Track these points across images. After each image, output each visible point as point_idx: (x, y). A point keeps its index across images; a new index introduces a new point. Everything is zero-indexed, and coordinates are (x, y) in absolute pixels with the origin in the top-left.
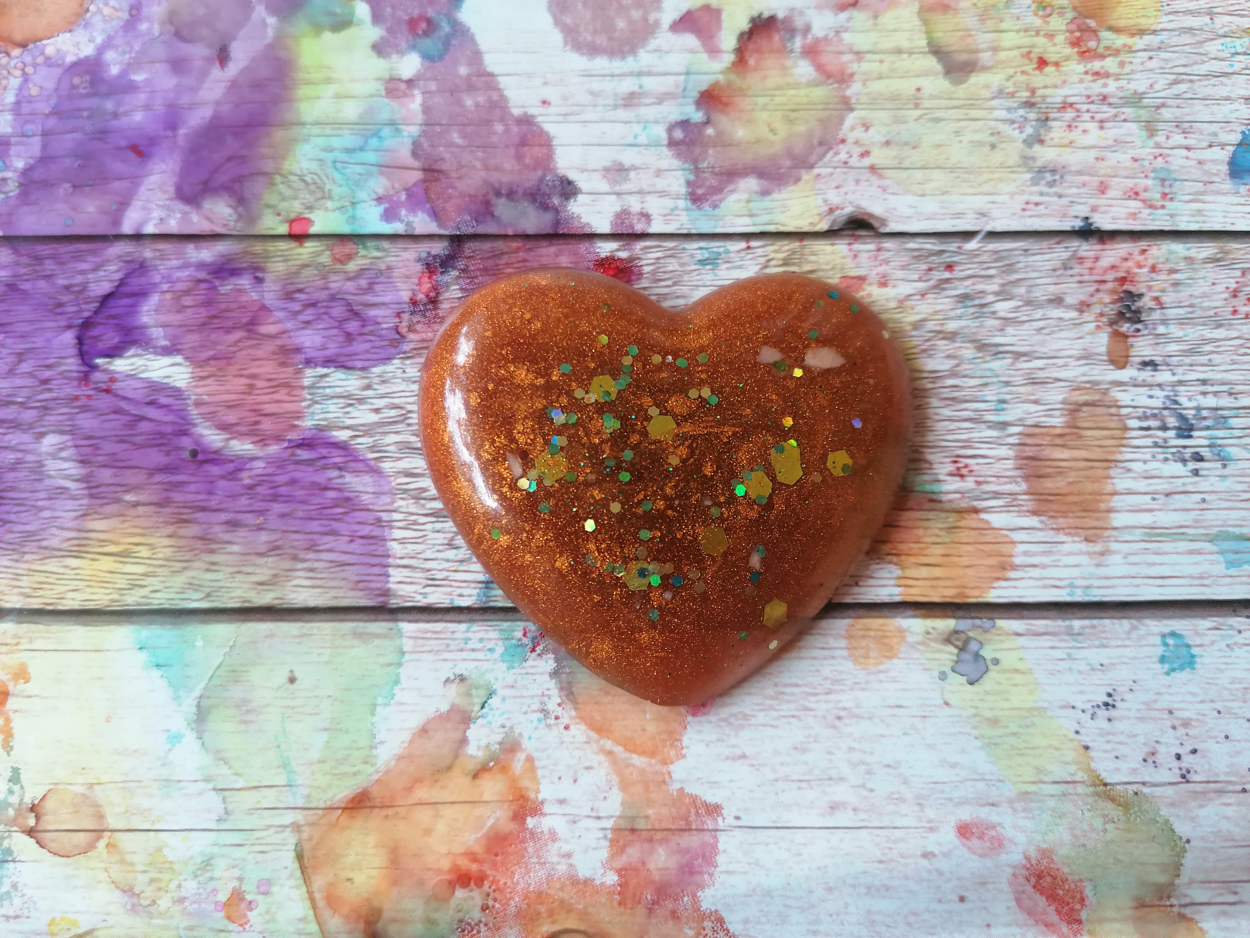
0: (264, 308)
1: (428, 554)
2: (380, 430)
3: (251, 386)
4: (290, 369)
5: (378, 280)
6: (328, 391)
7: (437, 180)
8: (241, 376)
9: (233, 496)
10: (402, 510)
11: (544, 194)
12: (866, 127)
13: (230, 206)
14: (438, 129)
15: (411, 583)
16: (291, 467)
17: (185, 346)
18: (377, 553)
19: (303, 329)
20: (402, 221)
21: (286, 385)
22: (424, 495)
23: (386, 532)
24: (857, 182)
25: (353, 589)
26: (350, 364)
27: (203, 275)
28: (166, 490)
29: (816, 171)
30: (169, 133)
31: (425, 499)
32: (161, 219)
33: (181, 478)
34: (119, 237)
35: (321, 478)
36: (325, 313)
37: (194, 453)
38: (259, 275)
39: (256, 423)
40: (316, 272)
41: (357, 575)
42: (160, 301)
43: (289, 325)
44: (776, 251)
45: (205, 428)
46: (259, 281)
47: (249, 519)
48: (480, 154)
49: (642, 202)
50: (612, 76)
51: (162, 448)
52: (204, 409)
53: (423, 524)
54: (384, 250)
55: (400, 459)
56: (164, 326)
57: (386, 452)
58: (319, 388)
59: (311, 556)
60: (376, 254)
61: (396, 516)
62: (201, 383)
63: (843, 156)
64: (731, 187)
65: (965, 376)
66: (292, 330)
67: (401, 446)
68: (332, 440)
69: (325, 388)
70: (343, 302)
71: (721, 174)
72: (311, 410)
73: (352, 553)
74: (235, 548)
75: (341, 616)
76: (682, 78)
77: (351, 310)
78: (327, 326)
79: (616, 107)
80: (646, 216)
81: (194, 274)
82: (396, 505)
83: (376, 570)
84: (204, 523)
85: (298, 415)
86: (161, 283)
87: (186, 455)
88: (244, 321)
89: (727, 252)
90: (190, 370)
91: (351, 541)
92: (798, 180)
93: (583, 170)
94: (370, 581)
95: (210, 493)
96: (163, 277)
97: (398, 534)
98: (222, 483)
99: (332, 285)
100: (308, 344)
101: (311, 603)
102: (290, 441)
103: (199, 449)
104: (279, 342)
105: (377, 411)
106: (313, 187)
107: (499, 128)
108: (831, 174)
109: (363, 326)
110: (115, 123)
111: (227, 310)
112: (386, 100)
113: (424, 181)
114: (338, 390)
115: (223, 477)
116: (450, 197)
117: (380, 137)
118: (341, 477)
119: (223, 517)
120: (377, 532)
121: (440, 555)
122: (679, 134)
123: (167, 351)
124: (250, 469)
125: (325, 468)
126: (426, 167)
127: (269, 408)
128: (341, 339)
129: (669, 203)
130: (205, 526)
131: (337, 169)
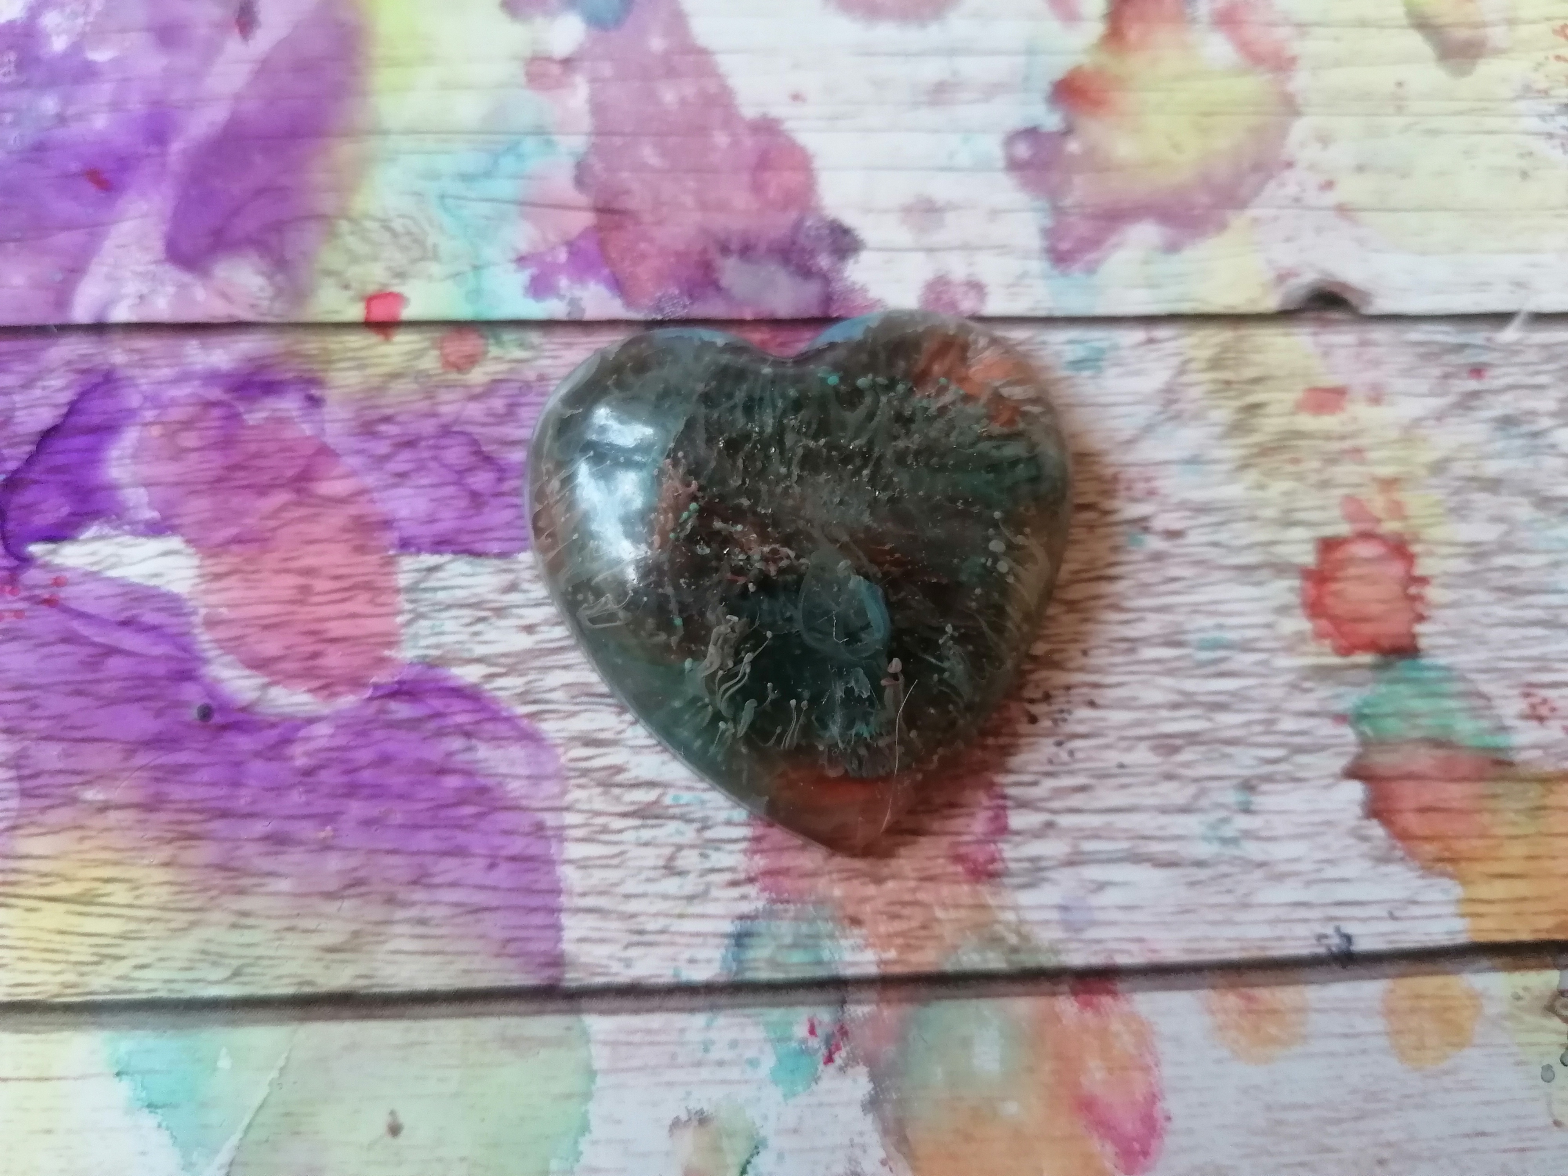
0: (324, 451)
1: (630, 887)
2: (538, 663)
3: (305, 590)
4: (373, 559)
5: (523, 400)
6: (441, 596)
7: (619, 227)
8: (287, 571)
9: (278, 789)
10: (579, 806)
11: (803, 250)
12: (1324, 140)
13: (263, 274)
14: (618, 141)
15: (602, 941)
16: (379, 734)
17: (186, 520)
18: (538, 886)
19: (395, 486)
20: (561, 297)
21: (367, 586)
22: (620, 778)
23: (554, 849)
24: (1319, 230)
25: (498, 955)
26: (478, 547)
27: (215, 393)
28: (157, 780)
29: (1252, 212)
30: (153, 150)
31: (620, 785)
32: (142, 297)
33: (183, 757)
34: (67, 329)
35: (435, 752)
36: (435, 458)
37: (206, 713)
38: (315, 392)
39: (315, 655)
40: (414, 386)
41: (504, 928)
42: (141, 440)
43: (369, 480)
44: (1194, 347)
45: (226, 666)
46: (314, 402)
47: (308, 831)
48: (691, 184)
49: (971, 264)
50: (907, 54)
51: (146, 704)
52: (222, 633)
53: (620, 831)
54: (532, 347)
55: (573, 714)
56: (147, 485)
57: (547, 702)
58: (425, 590)
59: (419, 895)
60: (519, 354)
61: (570, 818)
62: (216, 585)
63: (1292, 189)
64: (1114, 239)
65: (1521, 551)
66: (377, 489)
67: (575, 691)
68: (451, 684)
69: (435, 590)
70: (462, 439)
71: (1095, 217)
72: (411, 630)
73: (495, 888)
74: (284, 885)
75: (477, 1007)
76: (1021, 60)
77: (478, 453)
78: (435, 480)
79: (915, 105)
80: (977, 287)
81: (201, 391)
82: (570, 798)
83: (538, 919)
84: (225, 839)
85: (390, 641)
86: (141, 408)
87: (192, 714)
88: (290, 473)
89: (1116, 347)
90: (196, 561)
91: (492, 866)
92: (1222, 226)
93: (867, 210)
94: (528, 939)
95: (236, 784)
96: (146, 398)
97: (575, 851)
98: (257, 766)
99: (444, 409)
100: (404, 513)
101: (424, 984)
102: (376, 687)
103: (214, 704)
104: (353, 510)
105: (530, 629)
106: (405, 241)
107: (721, 139)
108: (1276, 219)
109: (500, 480)
110: (60, 134)
111: (259, 455)
112: (528, 94)
113: (598, 228)
114: (460, 594)
115: (257, 754)
116: (643, 256)
117: (520, 157)
118: (469, 749)
119: (260, 827)
120: (536, 848)
121: (651, 888)
122: (1023, 150)
123: (155, 529)
124: (307, 739)
125: (440, 733)
126: (600, 205)
127: (337, 629)
128: (463, 503)
129: (1013, 265)
130: (228, 845)
131: (446, 209)
